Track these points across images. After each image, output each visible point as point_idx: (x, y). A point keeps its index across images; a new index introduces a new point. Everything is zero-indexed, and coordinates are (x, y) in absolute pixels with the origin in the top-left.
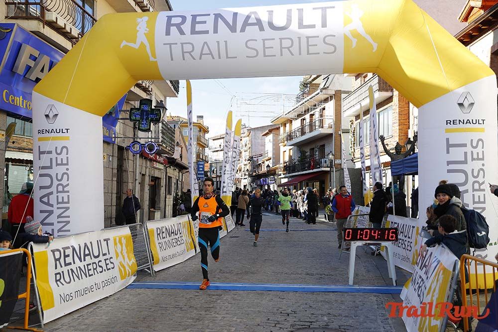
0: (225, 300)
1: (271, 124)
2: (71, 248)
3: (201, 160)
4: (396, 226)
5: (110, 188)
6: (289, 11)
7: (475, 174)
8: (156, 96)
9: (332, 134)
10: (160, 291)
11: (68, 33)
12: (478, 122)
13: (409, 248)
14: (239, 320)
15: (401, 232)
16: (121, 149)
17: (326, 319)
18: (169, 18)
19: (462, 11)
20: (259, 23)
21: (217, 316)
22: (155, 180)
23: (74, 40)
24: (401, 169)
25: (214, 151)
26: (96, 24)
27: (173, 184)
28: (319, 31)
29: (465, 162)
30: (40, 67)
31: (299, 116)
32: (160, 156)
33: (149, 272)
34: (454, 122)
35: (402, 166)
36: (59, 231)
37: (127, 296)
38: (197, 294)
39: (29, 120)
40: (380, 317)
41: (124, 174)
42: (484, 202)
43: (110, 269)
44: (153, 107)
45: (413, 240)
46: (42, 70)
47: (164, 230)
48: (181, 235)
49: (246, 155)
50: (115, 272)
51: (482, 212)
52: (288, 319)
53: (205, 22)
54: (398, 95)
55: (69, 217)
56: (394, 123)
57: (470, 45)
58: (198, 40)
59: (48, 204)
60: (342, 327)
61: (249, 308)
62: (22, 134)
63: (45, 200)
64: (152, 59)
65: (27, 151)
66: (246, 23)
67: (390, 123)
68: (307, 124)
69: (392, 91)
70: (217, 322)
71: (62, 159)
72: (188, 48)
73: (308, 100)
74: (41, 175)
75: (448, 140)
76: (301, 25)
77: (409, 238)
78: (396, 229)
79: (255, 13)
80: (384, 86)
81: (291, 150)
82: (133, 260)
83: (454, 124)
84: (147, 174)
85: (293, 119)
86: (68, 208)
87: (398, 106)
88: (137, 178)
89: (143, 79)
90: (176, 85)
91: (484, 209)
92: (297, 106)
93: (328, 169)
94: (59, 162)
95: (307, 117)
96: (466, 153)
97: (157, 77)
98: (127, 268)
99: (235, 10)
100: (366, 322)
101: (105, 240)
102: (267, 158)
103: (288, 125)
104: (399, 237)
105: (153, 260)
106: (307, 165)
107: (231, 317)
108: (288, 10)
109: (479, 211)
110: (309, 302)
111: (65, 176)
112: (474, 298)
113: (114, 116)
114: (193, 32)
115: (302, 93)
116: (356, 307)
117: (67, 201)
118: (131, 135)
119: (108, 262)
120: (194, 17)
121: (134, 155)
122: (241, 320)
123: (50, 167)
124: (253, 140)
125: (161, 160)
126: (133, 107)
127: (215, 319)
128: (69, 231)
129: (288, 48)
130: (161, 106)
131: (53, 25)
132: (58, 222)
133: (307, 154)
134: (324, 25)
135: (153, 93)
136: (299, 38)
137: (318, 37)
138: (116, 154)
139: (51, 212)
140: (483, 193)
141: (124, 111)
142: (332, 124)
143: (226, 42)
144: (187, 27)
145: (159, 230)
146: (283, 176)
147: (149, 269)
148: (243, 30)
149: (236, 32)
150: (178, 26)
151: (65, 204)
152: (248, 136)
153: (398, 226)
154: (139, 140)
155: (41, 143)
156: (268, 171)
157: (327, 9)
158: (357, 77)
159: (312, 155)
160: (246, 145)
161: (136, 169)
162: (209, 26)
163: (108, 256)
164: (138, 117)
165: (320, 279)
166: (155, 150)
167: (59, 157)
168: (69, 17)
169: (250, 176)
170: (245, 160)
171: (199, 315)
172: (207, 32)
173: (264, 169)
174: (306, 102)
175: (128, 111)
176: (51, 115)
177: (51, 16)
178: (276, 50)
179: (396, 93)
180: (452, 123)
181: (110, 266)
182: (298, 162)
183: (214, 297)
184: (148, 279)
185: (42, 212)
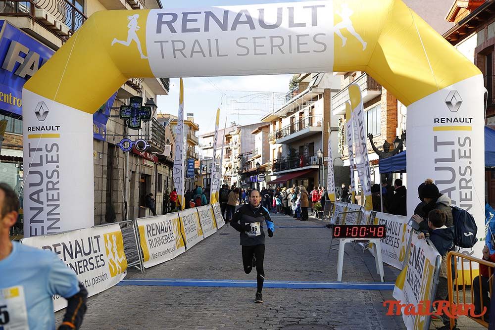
0: (215, 296)
1: (262, 122)
2: (62, 245)
3: (191, 158)
4: (384, 223)
5: (100, 186)
6: (280, 10)
7: (463, 172)
8: (146, 94)
9: (321, 132)
10: (150, 289)
11: (58, 30)
12: (465, 120)
13: (396, 245)
14: (228, 317)
15: (389, 229)
16: (111, 146)
17: (314, 315)
18: (160, 16)
19: (450, 11)
20: (250, 21)
21: (207, 312)
22: (146, 178)
23: (64, 37)
24: (390, 167)
25: (205, 149)
26: (86, 22)
27: (163, 181)
28: (309, 30)
29: (452, 160)
30: (29, 64)
31: (289, 114)
32: (150, 153)
33: (139, 269)
34: (442, 120)
35: (390, 164)
36: (49, 228)
37: (117, 293)
38: (187, 291)
39: (19, 117)
40: (368, 313)
41: (115, 171)
42: (471, 200)
43: (100, 266)
44: (143, 105)
45: (400, 237)
46: (32, 68)
47: (154, 227)
48: (171, 232)
49: (235, 153)
50: (105, 270)
51: (468, 209)
52: (277, 316)
53: (196, 20)
54: (386, 94)
55: (59, 214)
56: (382, 122)
57: (457, 45)
58: (189, 37)
59: (38, 201)
60: (331, 323)
61: (238, 304)
62: (12, 131)
63: (35, 197)
64: (143, 57)
65: (17, 148)
66: (237, 22)
67: (379, 121)
68: (296, 122)
69: (380, 89)
70: (207, 318)
71: (52, 156)
72: (179, 46)
73: (298, 98)
74: (31, 173)
75: (436, 137)
76: (292, 24)
77: (396, 234)
78: (384, 226)
79: (246, 11)
80: (373, 84)
81: (281, 148)
82: (124, 257)
83: (441, 122)
84: (138, 171)
85: (283, 117)
86: (58, 206)
87: (386, 105)
88: (127, 175)
89: (133, 77)
90: (166, 83)
91: (470, 206)
92: (287, 104)
93: (317, 167)
94: (50, 159)
95: (297, 115)
96: (453, 151)
97: (147, 75)
98: (117, 265)
99: (226, 8)
100: (354, 318)
101: (95, 237)
102: (257, 156)
103: (277, 123)
104: (387, 234)
105: (143, 257)
106: (296, 163)
107: (220, 314)
108: (278, 9)
109: (465, 208)
110: (299, 298)
111: (55, 173)
112: (461, 294)
113: (104, 113)
114: (185, 30)
115: (292, 91)
116: (344, 304)
117: (57, 198)
118: (122, 133)
119: (98, 259)
120: (185, 15)
121: (124, 153)
122: (230, 316)
123: (41, 164)
124: (243, 138)
125: (151, 157)
126: (123, 105)
127: (204, 315)
128: (59, 228)
129: (279, 46)
130: (152, 104)
131: (43, 22)
132: (48, 219)
133: (296, 152)
134: (314, 24)
135: (143, 91)
136: (290, 37)
137: (308, 35)
138: (106, 151)
139: (41, 210)
140: (471, 190)
141: (114, 109)
142: (321, 122)
143: (217, 40)
144: (178, 25)
145: (149, 227)
146: (272, 173)
147: (139, 266)
148: (234, 28)
149: (227, 30)
150: (169, 24)
151: (55, 202)
152: (238, 134)
153: (386, 223)
154: (129, 138)
155: (31, 140)
156: (258, 169)
157: (318, 8)
158: (346, 75)
159: (301, 153)
160: (236, 143)
161: (126, 167)
162: (201, 24)
163: (98, 254)
164: (128, 115)
165: (309, 276)
166: (145, 147)
167: (50, 155)
168: (59, 14)
169: (240, 173)
170: (235, 158)
171: (190, 312)
172: (198, 30)
173: (254, 167)
174: (295, 100)
175: (118, 108)
176: (41, 113)
177: (41, 13)
178: (267, 49)
179: (384, 91)
180: (440, 121)
181: (101, 263)
182: (288, 159)
183: (204, 294)
184: (138, 276)
185: (32, 209)
